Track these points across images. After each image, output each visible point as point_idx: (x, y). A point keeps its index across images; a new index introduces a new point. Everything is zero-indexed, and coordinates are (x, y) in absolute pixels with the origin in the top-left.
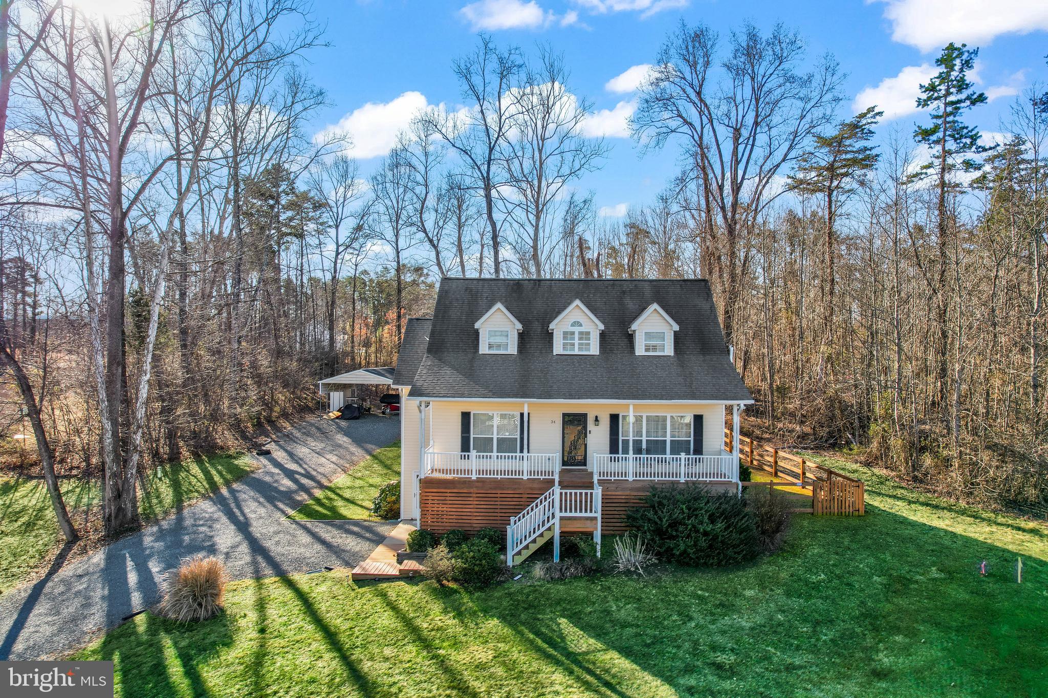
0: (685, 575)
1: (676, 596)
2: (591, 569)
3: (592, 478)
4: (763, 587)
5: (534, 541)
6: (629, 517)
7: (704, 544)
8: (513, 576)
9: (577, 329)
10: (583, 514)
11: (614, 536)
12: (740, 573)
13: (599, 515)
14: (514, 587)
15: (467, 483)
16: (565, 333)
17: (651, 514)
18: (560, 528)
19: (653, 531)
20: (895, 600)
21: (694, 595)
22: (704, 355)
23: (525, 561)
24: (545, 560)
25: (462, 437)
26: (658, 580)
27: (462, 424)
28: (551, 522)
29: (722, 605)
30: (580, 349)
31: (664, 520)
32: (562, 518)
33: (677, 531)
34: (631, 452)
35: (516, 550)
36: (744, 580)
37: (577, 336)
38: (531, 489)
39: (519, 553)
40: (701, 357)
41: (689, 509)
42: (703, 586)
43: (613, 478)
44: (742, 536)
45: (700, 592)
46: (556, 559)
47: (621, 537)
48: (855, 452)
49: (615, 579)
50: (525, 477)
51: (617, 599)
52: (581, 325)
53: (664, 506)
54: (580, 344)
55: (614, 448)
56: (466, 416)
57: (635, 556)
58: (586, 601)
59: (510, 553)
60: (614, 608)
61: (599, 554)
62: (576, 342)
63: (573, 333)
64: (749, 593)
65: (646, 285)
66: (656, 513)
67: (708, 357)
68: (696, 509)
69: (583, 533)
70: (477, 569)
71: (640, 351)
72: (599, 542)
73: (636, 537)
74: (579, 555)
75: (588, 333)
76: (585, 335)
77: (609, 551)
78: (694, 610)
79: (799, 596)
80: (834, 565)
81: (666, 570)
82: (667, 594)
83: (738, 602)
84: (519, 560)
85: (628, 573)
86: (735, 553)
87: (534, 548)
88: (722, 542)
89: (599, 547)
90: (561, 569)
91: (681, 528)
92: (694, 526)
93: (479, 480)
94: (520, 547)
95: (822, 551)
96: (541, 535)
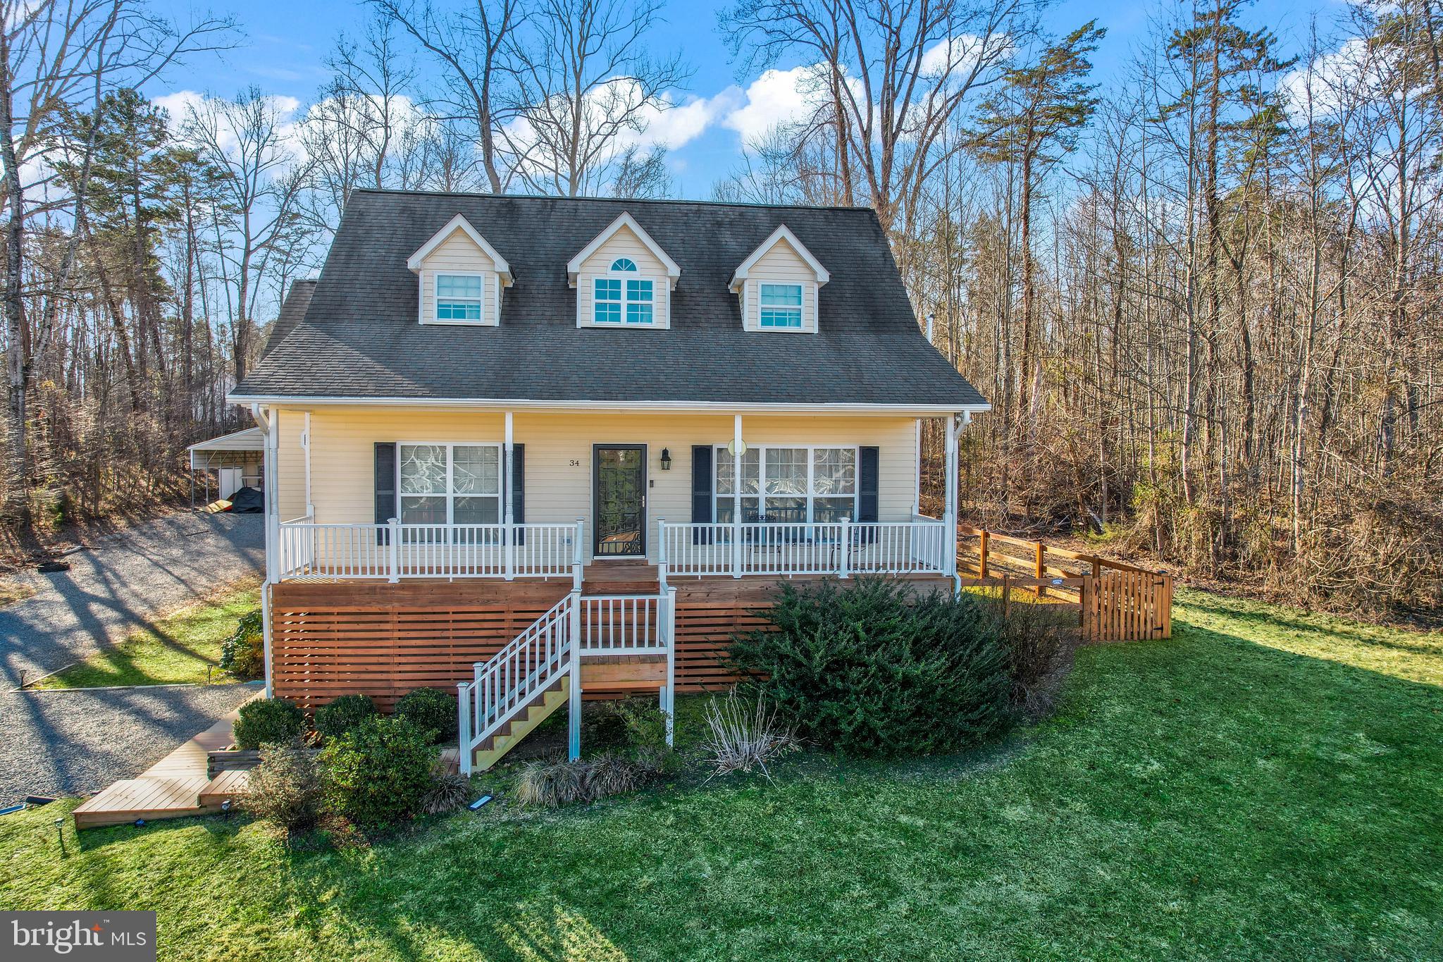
0: (864, 777)
1: (852, 831)
2: (652, 775)
3: (657, 575)
4: (1041, 800)
5: (522, 716)
6: (736, 654)
7: (905, 706)
8: (470, 796)
9: (624, 276)
10: (635, 651)
11: (703, 695)
12: (983, 767)
13: (669, 651)
14: (468, 827)
15: (379, 591)
16: (600, 284)
17: (786, 646)
18: (582, 682)
19: (793, 683)
20: (1333, 813)
21: (892, 826)
22: (877, 332)
23: (503, 760)
24: (546, 759)
25: (378, 498)
26: (807, 792)
27: (378, 470)
28: (561, 671)
29: (960, 849)
30: (630, 318)
31: (817, 656)
32: (584, 661)
33: (843, 679)
34: (738, 516)
35: (480, 738)
36: (995, 783)
37: (624, 290)
38: (524, 601)
39: (488, 744)
40: (872, 337)
41: (868, 631)
42: (910, 803)
43: (699, 573)
44: (983, 686)
45: (904, 819)
46: (575, 754)
47: (720, 696)
48: (1109, 534)
49: (708, 797)
50: (509, 576)
51: (715, 848)
52: (633, 268)
53: (815, 626)
54: (630, 307)
55: (701, 510)
56: (385, 452)
57: (751, 738)
58: (640, 855)
59: (466, 746)
60: (708, 871)
61: (670, 740)
62: (624, 302)
63: (616, 284)
64: (1013, 814)
65: (761, 214)
66: (796, 641)
67: (884, 336)
68: (881, 631)
69: (635, 692)
70: (372, 788)
71: (752, 321)
72: (670, 711)
73: (754, 696)
74: (625, 744)
75: (648, 285)
76: (641, 289)
77: (692, 730)
78: (900, 867)
79: (1126, 815)
80: (1166, 738)
81: (822, 768)
82: (831, 827)
83: (995, 838)
84: (487, 760)
85: (737, 779)
86: (972, 722)
87: (521, 730)
88: (943, 699)
89: (670, 724)
90: (583, 778)
91: (855, 674)
92: (881, 668)
93: (404, 585)
94: (490, 730)
95: (1130, 709)
96: (540, 701)
